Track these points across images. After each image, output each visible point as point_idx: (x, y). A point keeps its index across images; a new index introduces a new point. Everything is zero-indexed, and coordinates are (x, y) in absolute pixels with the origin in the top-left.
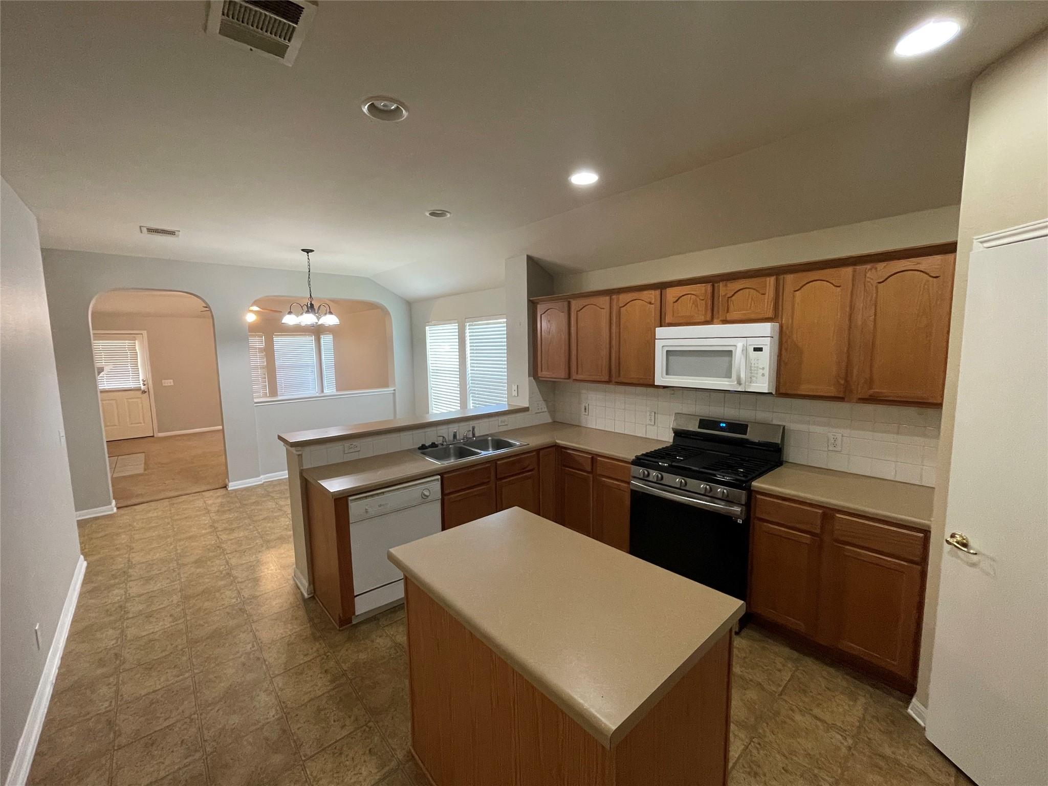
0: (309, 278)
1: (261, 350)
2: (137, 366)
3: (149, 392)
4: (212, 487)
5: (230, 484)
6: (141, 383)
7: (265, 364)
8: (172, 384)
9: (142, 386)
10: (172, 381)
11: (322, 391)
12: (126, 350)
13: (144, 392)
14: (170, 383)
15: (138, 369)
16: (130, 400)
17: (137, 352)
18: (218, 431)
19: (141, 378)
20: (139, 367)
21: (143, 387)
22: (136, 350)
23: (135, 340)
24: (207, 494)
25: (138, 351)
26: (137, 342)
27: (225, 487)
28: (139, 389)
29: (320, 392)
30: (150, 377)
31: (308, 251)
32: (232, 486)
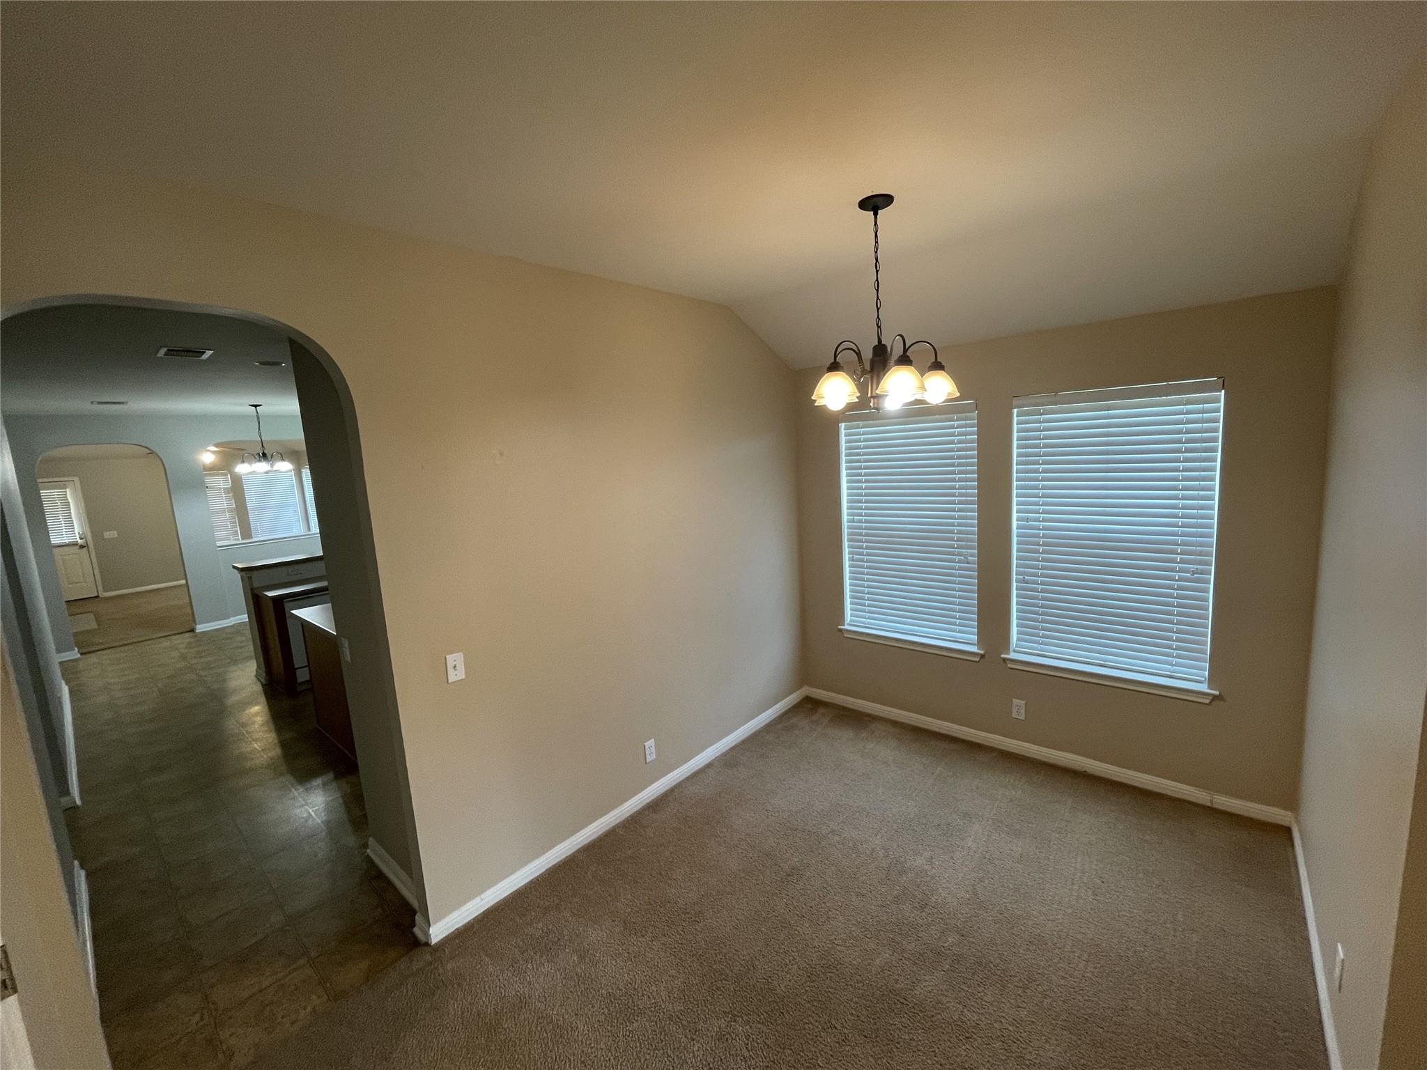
0: (259, 429)
1: (227, 491)
2: (71, 518)
3: (88, 546)
4: (179, 632)
5: (198, 627)
6: (78, 537)
7: (234, 506)
8: (116, 536)
9: (78, 539)
10: (115, 532)
11: (309, 530)
12: (55, 501)
13: (82, 547)
14: (114, 535)
15: (72, 521)
16: (64, 557)
17: (69, 502)
18: (181, 586)
19: (76, 532)
20: (73, 518)
21: (79, 541)
22: (67, 499)
23: (65, 488)
24: (173, 637)
25: (70, 500)
26: (68, 490)
27: (193, 630)
28: (75, 544)
29: (306, 530)
30: (88, 530)
31: (256, 406)
32: (200, 628)
